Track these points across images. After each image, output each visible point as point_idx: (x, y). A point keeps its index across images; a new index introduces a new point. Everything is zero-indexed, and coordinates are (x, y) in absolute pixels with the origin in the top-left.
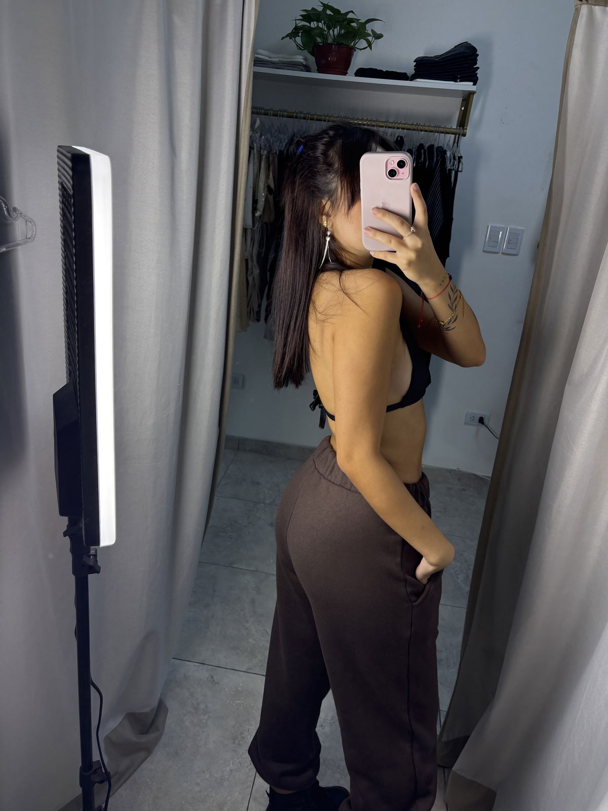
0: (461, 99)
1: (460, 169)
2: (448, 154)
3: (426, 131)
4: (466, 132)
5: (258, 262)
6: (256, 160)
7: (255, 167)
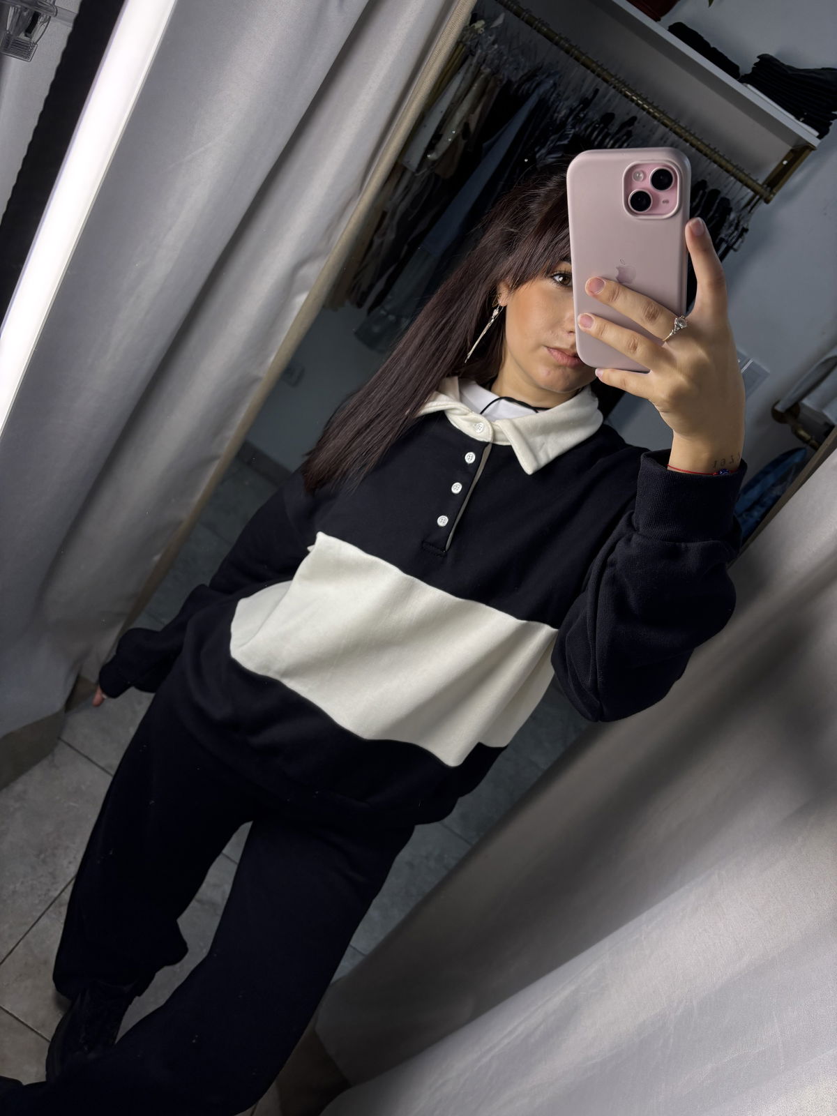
0: (790, 148)
1: (735, 246)
2: (732, 216)
3: (721, 166)
4: (771, 199)
5: (399, 225)
6: (469, 75)
7: (462, 85)
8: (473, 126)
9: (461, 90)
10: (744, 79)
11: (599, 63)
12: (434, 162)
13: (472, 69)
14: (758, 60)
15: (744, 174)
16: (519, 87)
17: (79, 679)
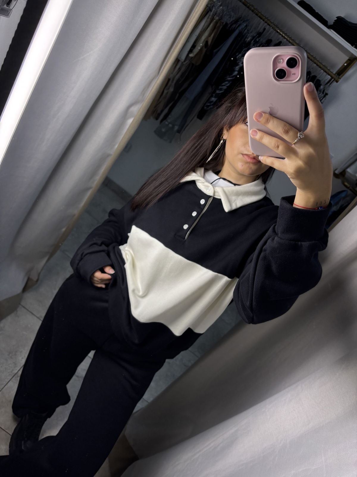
0: (348, 58)
2: (322, 87)
3: (317, 65)
4: (339, 80)
5: (175, 85)
7: (206, 24)
8: (209, 43)
9: (205, 26)
10: (329, 27)
11: (267, 17)
12: (192, 58)
13: (210, 17)
14: (336, 19)
15: (327, 69)
16: (231, 26)
17: (29, 279)
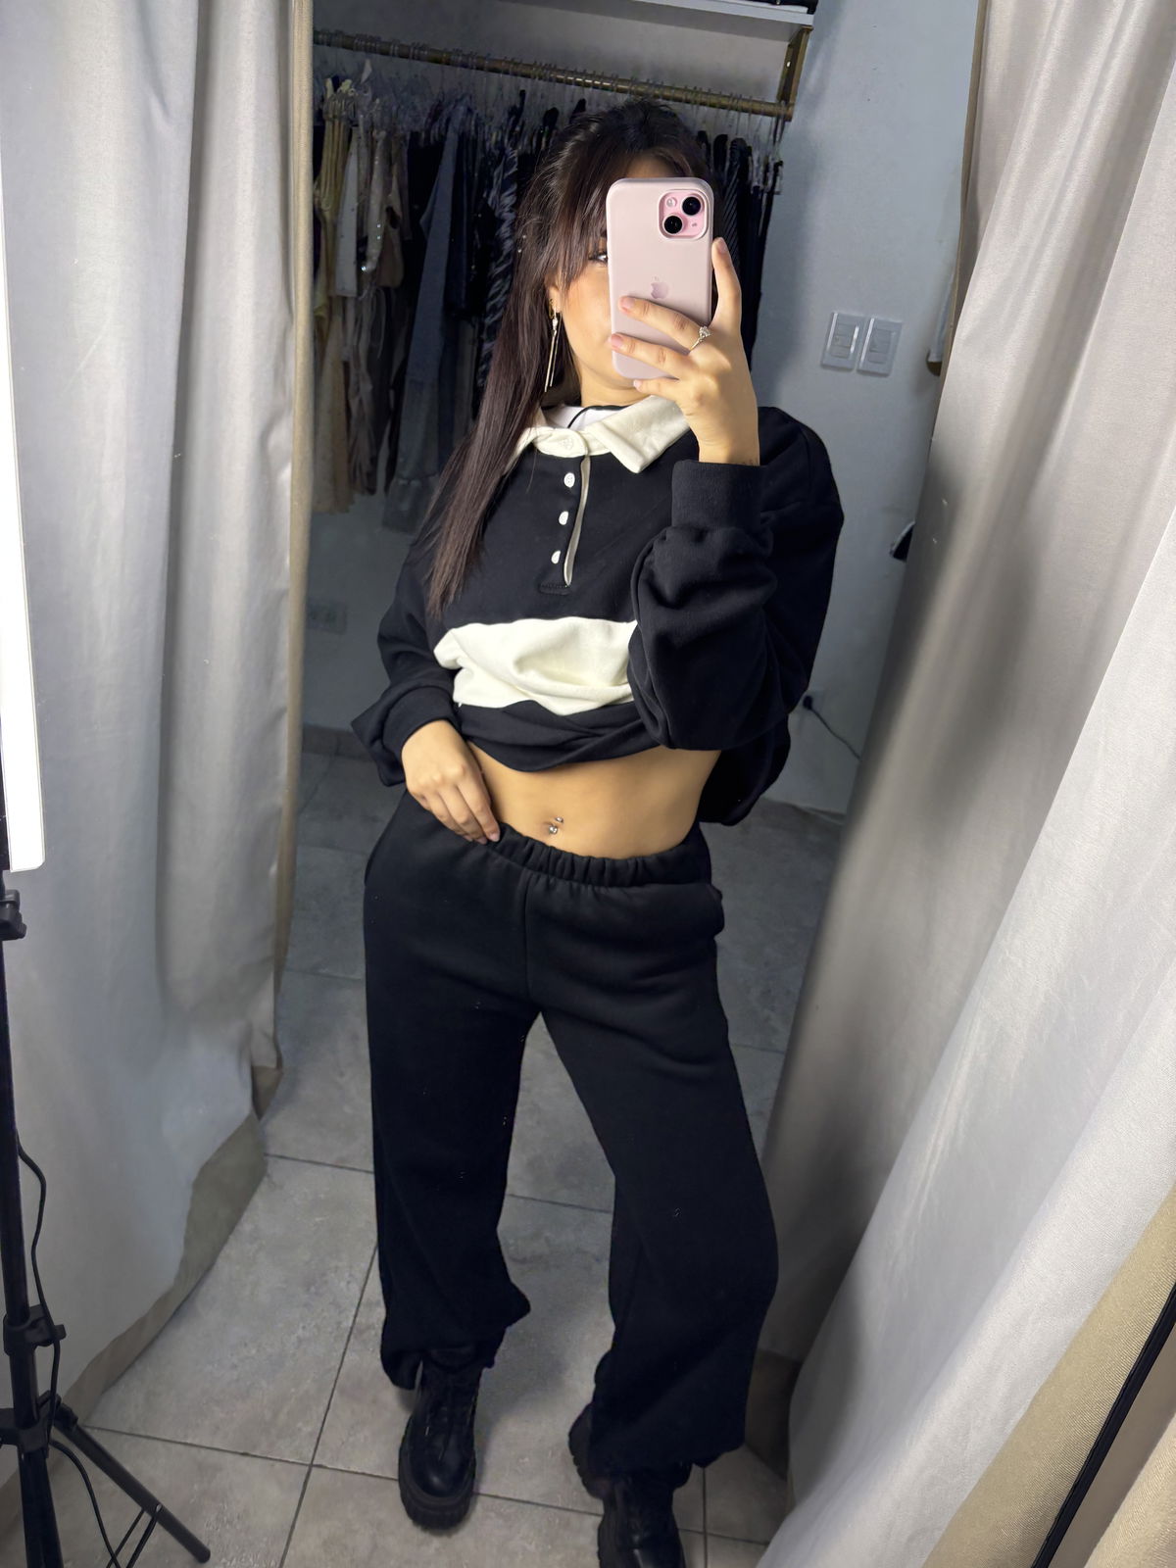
0: (787, 44)
1: (777, 189)
3: (712, 106)
4: (792, 112)
5: (370, 370)
6: (364, 151)
7: (361, 166)
8: (397, 207)
9: (363, 172)
11: (509, 59)
12: (374, 273)
13: (363, 143)
15: (744, 100)
